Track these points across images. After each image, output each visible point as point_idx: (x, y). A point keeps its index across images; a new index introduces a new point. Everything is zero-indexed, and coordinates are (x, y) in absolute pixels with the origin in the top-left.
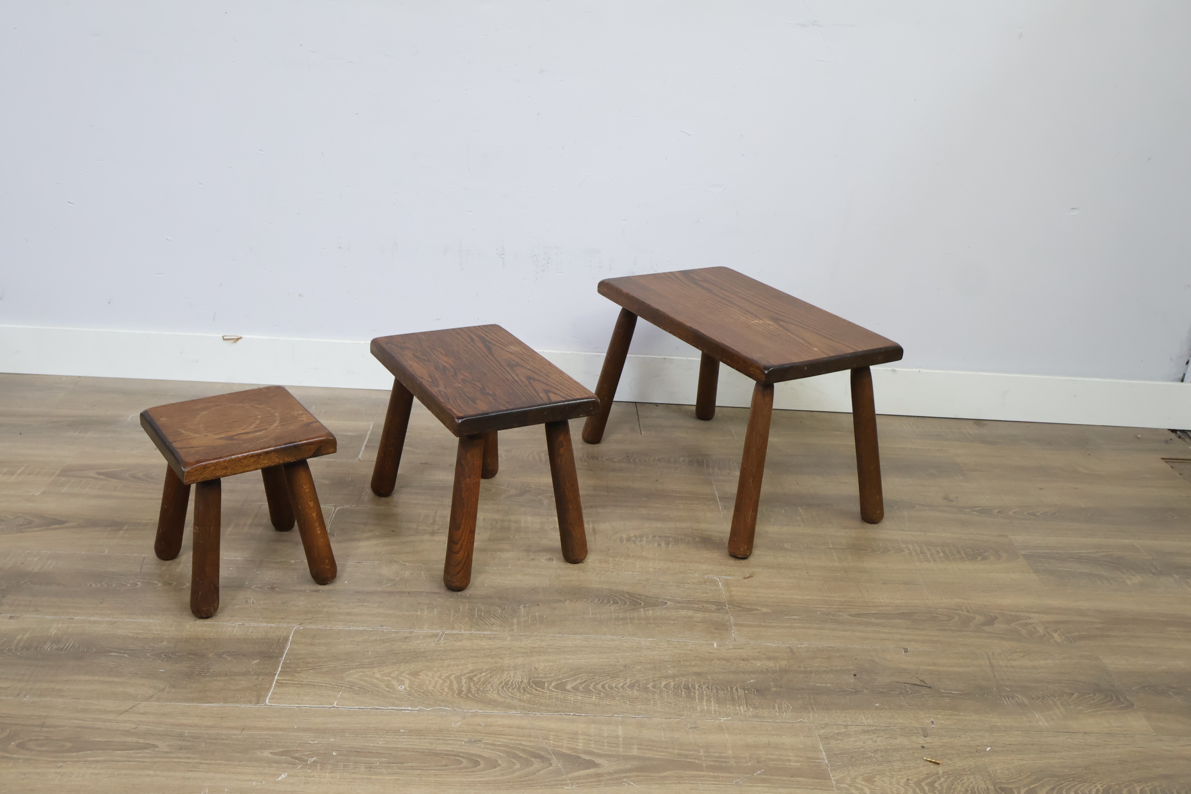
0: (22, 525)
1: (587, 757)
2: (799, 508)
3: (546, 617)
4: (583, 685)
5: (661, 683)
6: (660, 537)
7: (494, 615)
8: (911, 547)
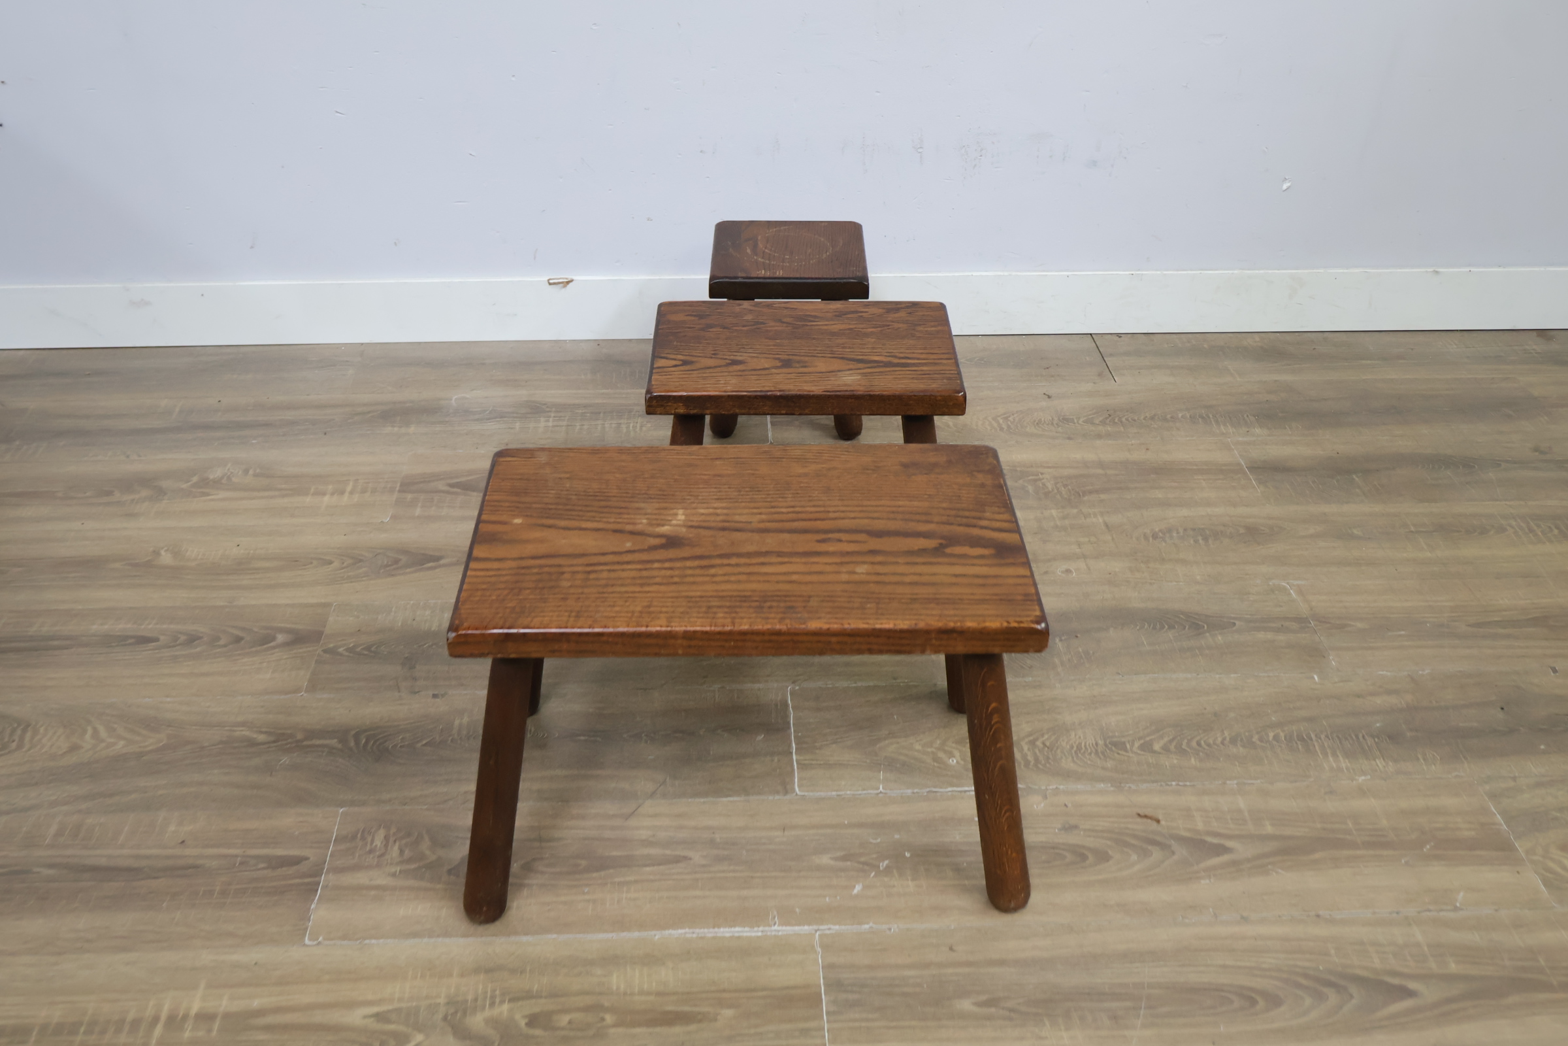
0: (387, 566)
1: (1215, 841)
2: (1354, 476)
3: (1093, 653)
4: (1174, 744)
5: (1268, 736)
8: (1514, 523)
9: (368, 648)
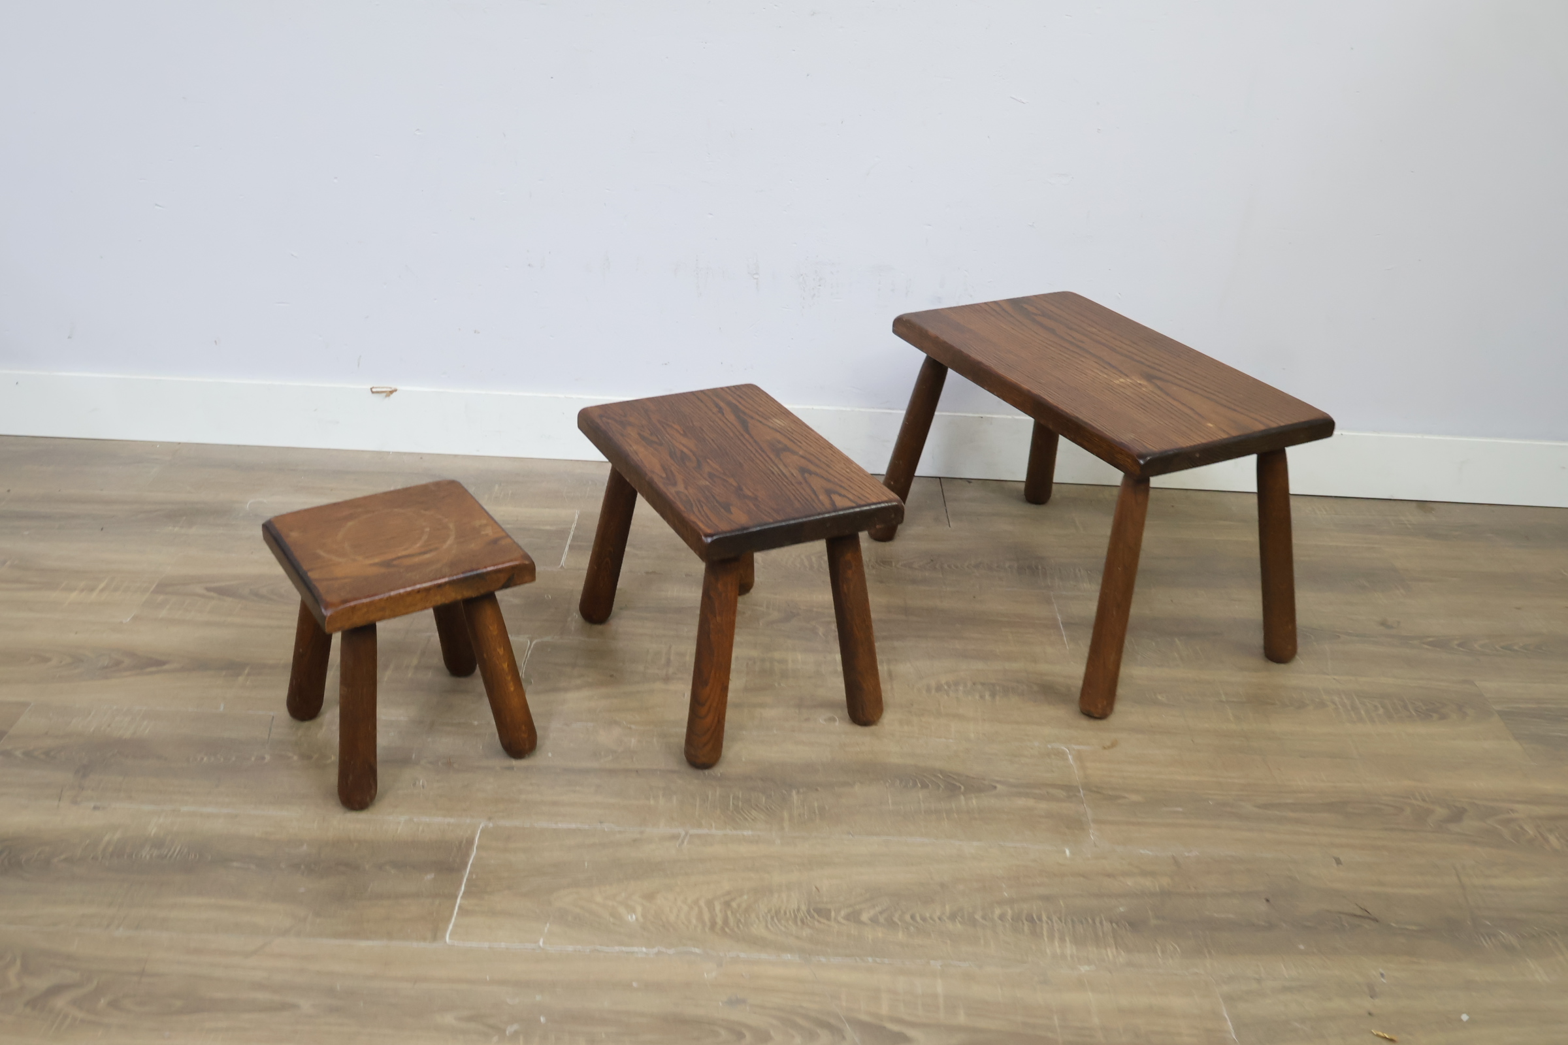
0: (106, 667)
1: (897, 1028)
3: (829, 809)
4: (885, 915)
5: (993, 912)
6: (983, 684)
7: (757, 806)
8: (1336, 699)
9: (47, 753)
